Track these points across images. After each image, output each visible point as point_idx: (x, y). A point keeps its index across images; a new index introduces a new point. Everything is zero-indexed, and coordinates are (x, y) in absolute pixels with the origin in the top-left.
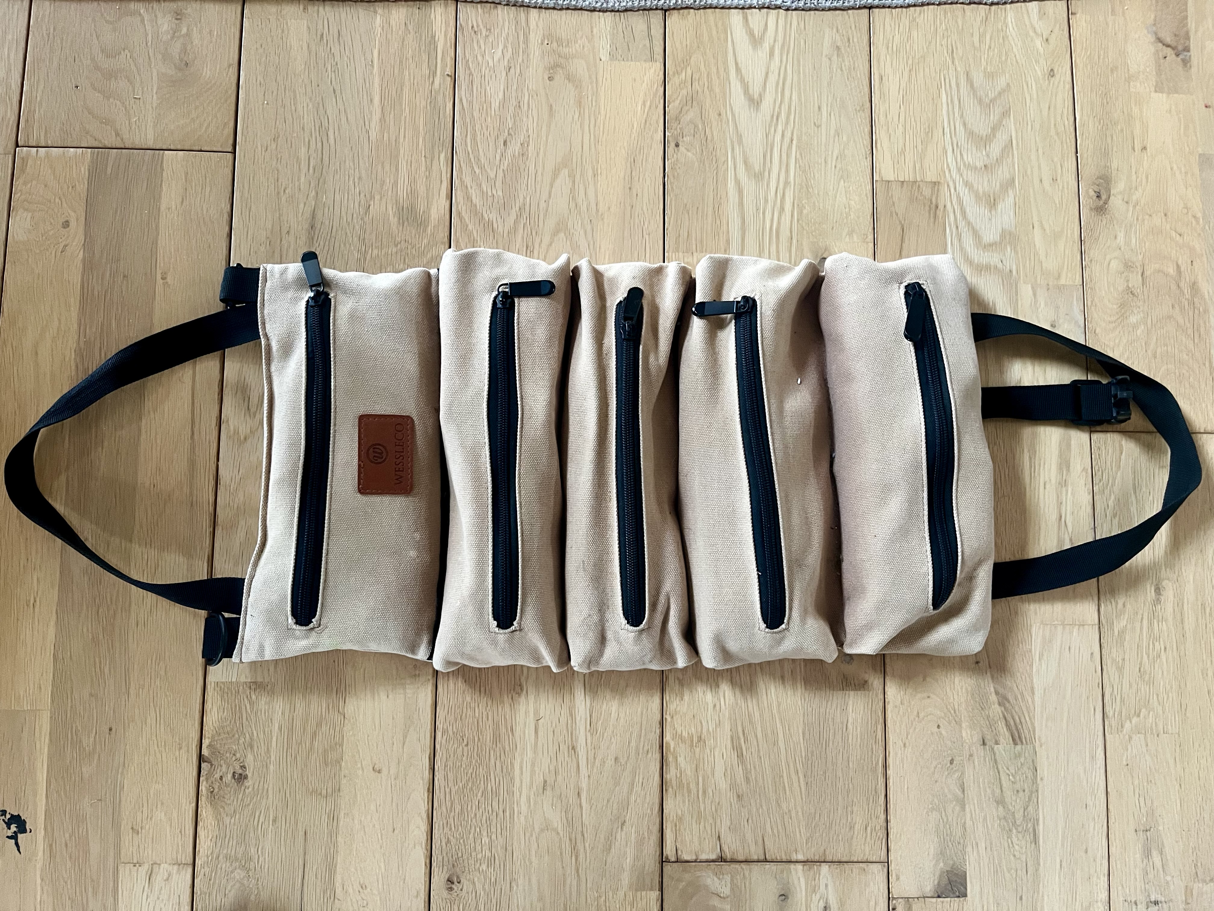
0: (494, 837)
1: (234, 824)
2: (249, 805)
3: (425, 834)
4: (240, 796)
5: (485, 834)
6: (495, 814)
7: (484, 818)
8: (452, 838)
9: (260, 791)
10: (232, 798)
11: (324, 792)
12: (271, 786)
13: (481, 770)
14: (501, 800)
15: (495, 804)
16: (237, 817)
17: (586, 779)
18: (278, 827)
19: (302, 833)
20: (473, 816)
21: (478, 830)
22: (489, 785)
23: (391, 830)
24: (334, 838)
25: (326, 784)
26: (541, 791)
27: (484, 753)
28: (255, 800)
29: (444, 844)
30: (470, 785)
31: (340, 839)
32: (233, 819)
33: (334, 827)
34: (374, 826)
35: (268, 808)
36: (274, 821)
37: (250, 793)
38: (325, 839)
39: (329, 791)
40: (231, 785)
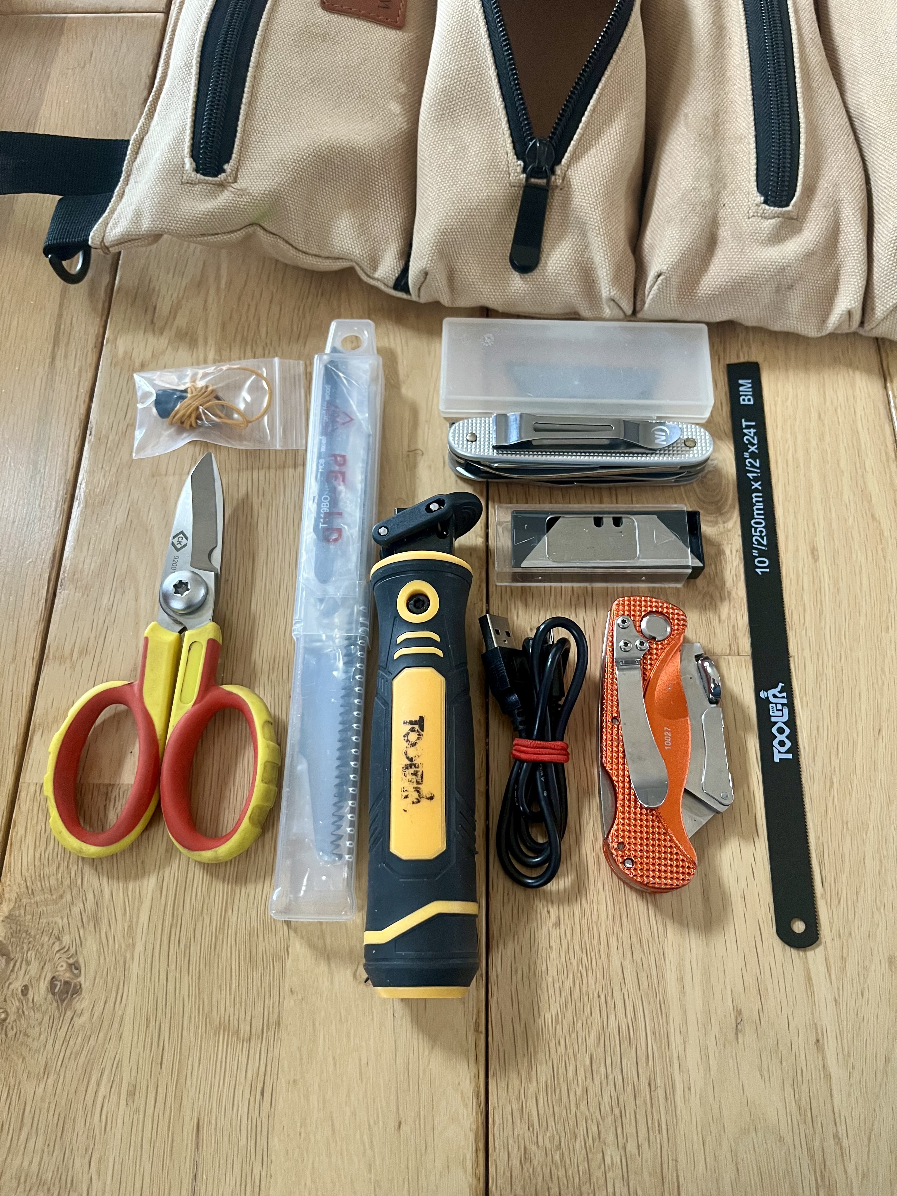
0: (631, 1147)
1: (43, 1099)
2: (78, 1054)
3: (471, 1136)
4: (61, 1034)
5: (610, 1139)
6: (629, 1089)
7: (606, 1099)
8: (534, 1148)
9: (106, 1023)
10: (43, 1037)
11: (245, 1028)
12: (130, 1011)
13: (591, 981)
14: (642, 1054)
15: (628, 1064)
16: (51, 1081)
17: (831, 1005)
18: (137, 1110)
19: (189, 1127)
20: (579, 1092)
21: (595, 1129)
22: (612, 1017)
23: (392, 1125)
24: (262, 1142)
25: (249, 1009)
26: (731, 1035)
27: (595, 942)
28: (92, 1042)
29: (515, 1162)
30: (569, 1015)
31: (275, 1142)
32: (42, 1086)
33: (264, 1114)
34: (354, 1114)
35: (119, 1064)
36: (132, 1094)
37: (83, 1026)
38: (243, 1142)
39: (257, 1025)
40: (44, 1008)
